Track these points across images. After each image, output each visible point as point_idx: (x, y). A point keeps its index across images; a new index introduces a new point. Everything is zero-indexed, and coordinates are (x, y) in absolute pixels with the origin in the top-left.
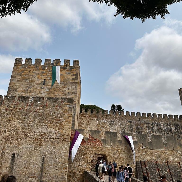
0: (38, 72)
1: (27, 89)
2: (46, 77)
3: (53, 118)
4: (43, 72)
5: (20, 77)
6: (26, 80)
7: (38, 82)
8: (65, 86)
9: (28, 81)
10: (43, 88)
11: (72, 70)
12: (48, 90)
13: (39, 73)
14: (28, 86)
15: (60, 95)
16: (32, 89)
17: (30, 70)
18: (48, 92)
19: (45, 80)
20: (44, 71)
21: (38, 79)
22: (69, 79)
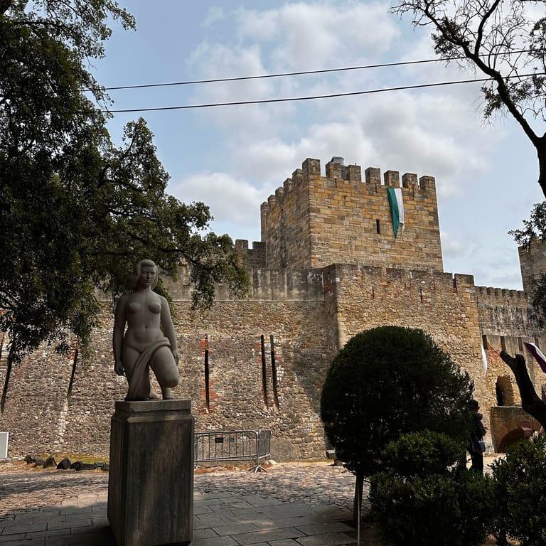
0: (362, 201)
1: (350, 242)
2: (380, 214)
3: (450, 314)
4: (370, 203)
5: (328, 212)
6: (342, 218)
7: (365, 225)
8: (417, 237)
9: (346, 222)
10: (380, 241)
11: (426, 200)
12: (388, 247)
13: (363, 204)
14: (350, 233)
15: (412, 258)
16: (358, 243)
17: (345, 194)
18: (390, 250)
19: (378, 221)
20: (374, 199)
21: (365, 218)
22: (422, 221)
